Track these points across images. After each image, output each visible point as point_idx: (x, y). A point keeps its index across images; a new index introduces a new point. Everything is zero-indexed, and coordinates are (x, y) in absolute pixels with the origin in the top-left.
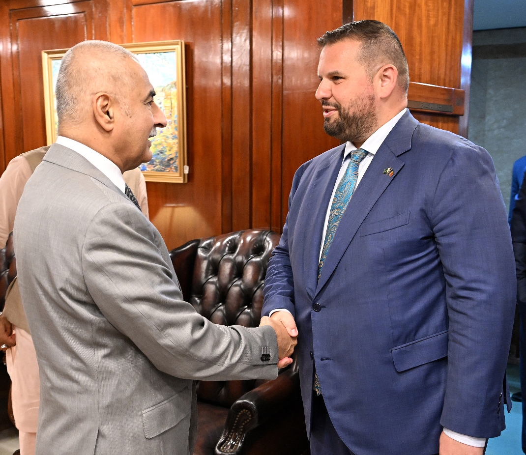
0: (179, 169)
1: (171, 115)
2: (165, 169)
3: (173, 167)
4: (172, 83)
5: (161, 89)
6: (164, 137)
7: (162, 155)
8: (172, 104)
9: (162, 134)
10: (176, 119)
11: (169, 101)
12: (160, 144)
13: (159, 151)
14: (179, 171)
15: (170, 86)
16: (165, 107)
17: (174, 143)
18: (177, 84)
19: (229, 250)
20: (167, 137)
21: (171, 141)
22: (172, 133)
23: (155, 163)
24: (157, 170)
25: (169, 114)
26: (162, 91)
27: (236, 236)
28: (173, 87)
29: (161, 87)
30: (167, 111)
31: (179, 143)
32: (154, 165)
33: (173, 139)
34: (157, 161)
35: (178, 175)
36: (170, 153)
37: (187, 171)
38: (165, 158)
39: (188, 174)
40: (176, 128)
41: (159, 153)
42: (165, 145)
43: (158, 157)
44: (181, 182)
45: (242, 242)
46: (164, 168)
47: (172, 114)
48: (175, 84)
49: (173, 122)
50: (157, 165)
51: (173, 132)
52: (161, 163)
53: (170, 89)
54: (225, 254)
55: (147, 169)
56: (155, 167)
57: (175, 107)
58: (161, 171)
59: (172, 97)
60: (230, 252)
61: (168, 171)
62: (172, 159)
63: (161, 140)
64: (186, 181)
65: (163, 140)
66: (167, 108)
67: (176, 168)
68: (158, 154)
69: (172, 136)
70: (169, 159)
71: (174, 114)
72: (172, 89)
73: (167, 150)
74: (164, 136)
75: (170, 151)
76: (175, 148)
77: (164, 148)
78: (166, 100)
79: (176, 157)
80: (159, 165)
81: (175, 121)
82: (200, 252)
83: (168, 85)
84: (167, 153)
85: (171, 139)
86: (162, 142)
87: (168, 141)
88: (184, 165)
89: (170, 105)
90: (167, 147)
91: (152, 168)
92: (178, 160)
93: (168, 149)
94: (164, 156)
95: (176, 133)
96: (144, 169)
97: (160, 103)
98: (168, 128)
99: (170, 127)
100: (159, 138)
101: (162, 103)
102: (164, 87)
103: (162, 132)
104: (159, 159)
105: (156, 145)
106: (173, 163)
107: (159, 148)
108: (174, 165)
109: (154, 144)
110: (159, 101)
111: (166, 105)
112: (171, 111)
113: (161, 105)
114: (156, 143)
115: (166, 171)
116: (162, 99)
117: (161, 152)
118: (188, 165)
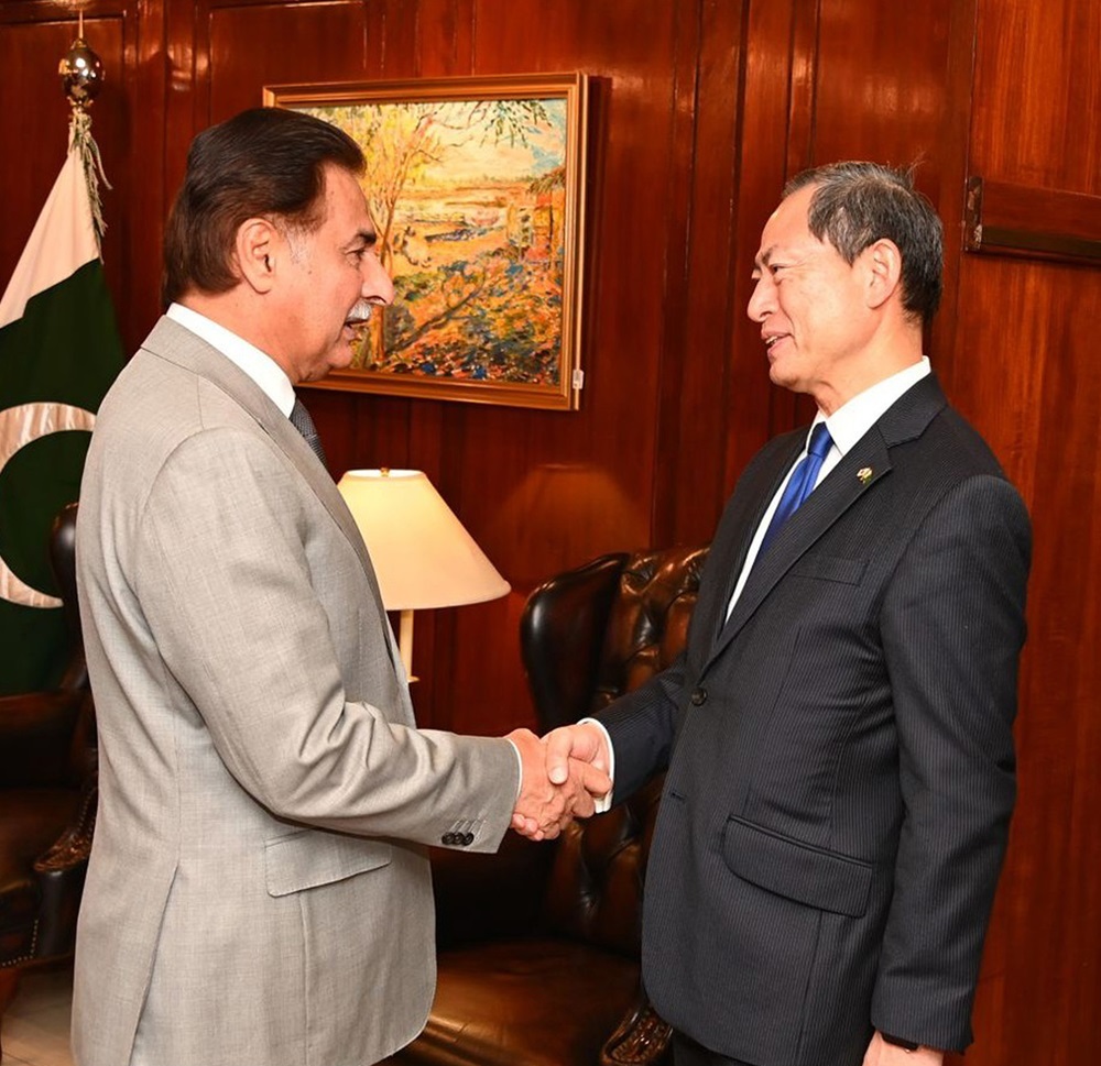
0: (560, 376)
1: (548, 247)
2: (528, 377)
3: (548, 373)
4: (555, 173)
5: (528, 186)
6: (530, 300)
7: (523, 342)
8: (551, 222)
9: (525, 293)
10: (559, 258)
11: (546, 215)
12: (520, 317)
13: (518, 333)
14: (560, 382)
15: (550, 178)
16: (537, 228)
17: (551, 314)
18: (565, 175)
20: (538, 300)
21: (545, 310)
22: (548, 290)
23: (506, 361)
24: (510, 378)
25: (543, 247)
26: (532, 189)
28: (555, 183)
29: (528, 179)
30: (542, 238)
31: (563, 316)
32: (504, 367)
33: (551, 306)
34: (513, 356)
35: (558, 391)
36: (542, 338)
37: (579, 383)
38: (530, 350)
39: (582, 391)
40: (559, 280)
41: (516, 337)
42: (532, 318)
43: (516, 346)
44: (564, 406)
46: (526, 373)
47: (552, 247)
48: (560, 176)
49: (553, 265)
50: (510, 366)
51: (551, 289)
52: (520, 362)
53: (550, 185)
54: (680, 592)
55: (488, 375)
56: (504, 370)
57: (557, 229)
58: (519, 380)
59: (554, 204)
61: (535, 380)
62: (545, 353)
63: (523, 306)
64: (576, 406)
65: (528, 308)
66: (541, 232)
67: (554, 374)
68: (515, 340)
69: (548, 297)
70: (539, 352)
71: (555, 246)
72: (554, 187)
73: (537, 332)
74: (531, 297)
75: (542, 332)
76: (555, 329)
77: (529, 325)
78: (538, 211)
79: (556, 348)
80: (517, 365)
81: (556, 264)
82: (626, 585)
83: (546, 176)
84: (536, 339)
85: (545, 306)
86: (526, 311)
87: (539, 310)
88: (574, 365)
89: (547, 223)
90: (536, 323)
91: (499, 373)
92: (559, 356)
93: (538, 328)
94: (528, 346)
95: (559, 291)
96: (481, 374)
97: (526, 219)
98: (542, 279)
99: (545, 276)
100: (520, 303)
101: (531, 219)
102: (537, 181)
103: (525, 287)
104: (516, 351)
105: (510, 319)
106: (549, 363)
107: (519, 325)
108: (551, 369)
109: (506, 316)
110: (523, 214)
111: (539, 224)
112: (550, 239)
113: (527, 225)
114: (510, 313)
115: (530, 381)
116: (529, 209)
117: (523, 335)
118: (582, 368)
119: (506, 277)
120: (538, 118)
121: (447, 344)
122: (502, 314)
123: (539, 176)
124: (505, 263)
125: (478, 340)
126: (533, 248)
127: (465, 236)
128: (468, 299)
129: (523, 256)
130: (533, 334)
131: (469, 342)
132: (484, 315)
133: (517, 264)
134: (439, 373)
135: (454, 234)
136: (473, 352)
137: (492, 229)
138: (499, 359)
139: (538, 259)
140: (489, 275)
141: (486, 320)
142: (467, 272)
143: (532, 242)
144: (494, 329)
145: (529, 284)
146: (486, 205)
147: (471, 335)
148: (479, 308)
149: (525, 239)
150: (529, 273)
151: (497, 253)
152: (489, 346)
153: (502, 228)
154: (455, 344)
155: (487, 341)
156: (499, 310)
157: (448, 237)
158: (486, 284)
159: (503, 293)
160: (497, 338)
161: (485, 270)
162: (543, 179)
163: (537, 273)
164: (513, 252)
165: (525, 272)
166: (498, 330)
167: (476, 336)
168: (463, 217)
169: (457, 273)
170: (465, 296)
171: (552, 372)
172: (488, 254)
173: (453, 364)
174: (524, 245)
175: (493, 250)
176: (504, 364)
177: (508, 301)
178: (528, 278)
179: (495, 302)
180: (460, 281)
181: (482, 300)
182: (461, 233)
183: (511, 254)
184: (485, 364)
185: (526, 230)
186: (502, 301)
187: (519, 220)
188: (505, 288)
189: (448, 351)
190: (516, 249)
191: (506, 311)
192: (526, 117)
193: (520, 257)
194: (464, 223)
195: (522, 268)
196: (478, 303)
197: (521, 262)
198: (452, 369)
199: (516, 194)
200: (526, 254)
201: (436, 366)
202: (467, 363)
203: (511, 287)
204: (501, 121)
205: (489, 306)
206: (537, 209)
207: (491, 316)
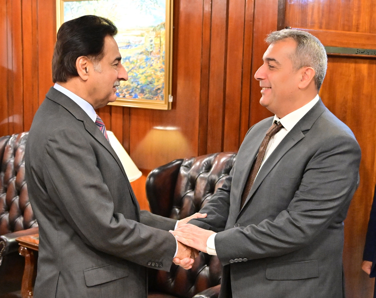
0: (164, 97)
1: (160, 51)
2: (153, 98)
3: (160, 96)
4: (162, 24)
5: (152, 29)
6: (153, 70)
7: (151, 85)
8: (161, 42)
9: (152, 67)
10: (164, 55)
11: (159, 39)
12: (150, 76)
13: (149, 82)
14: (164, 99)
15: (160, 26)
16: (155, 44)
17: (162, 75)
18: (166, 25)
19: (205, 169)
20: (156, 70)
21: (159, 74)
23: (145, 92)
24: (147, 98)
25: (158, 51)
26: (153, 30)
27: (212, 158)
28: (162, 28)
29: (152, 27)
30: (157, 48)
31: (165, 76)
32: (144, 94)
33: (161, 72)
34: (147, 90)
35: (164, 103)
36: (158, 84)
37: (171, 100)
38: (153, 88)
39: (172, 103)
40: (164, 63)
41: (148, 83)
42: (154, 76)
43: (148, 86)
44: (166, 108)
45: (216, 162)
46: (152, 96)
47: (161, 51)
48: (164, 25)
49: (161, 57)
50: (146, 94)
51: (161, 66)
52: (150, 92)
53: (160, 29)
54: (201, 172)
55: (139, 97)
56: (145, 95)
57: (163, 44)
58: (150, 99)
59: (161, 36)
60: (206, 171)
61: (155, 99)
62: (159, 89)
63: (151, 72)
64: (170, 109)
65: (152, 73)
66: (157, 45)
67: (162, 97)
68: (148, 84)
69: (160, 69)
70: (157, 88)
72: (161, 29)
73: (156, 82)
75: (158, 82)
76: (162, 80)
77: (153, 79)
78: (156, 38)
79: (163, 87)
80: (149, 93)
81: (163, 57)
82: (182, 170)
84: (156, 84)
85: (159, 72)
86: (152, 74)
87: (156, 73)
88: (169, 94)
89: (159, 42)
90: (155, 78)
91: (142, 96)
92: (164, 90)
93: (156, 80)
94: (153, 86)
95: (164, 66)
96: (136, 97)
97: (151, 41)
98: (157, 62)
99: (159, 61)
100: (150, 71)
101: (153, 41)
102: (155, 27)
103: (151, 65)
104: (148, 88)
105: (146, 77)
106: (160, 93)
107: (150, 79)
108: (161, 95)
109: (145, 76)
110: (150, 39)
111: (156, 43)
112: (160, 48)
113: (152, 43)
114: (146, 75)
115: (154, 99)
116: (153, 38)
117: (151, 83)
118: (172, 95)
119: (145, 62)
120: (155, 4)
121: (124, 86)
122: (143, 75)
123: (156, 25)
124: (144, 57)
125: (135, 85)
126: (154, 51)
127: (130, 47)
128: (131, 70)
129: (151, 54)
130: (154, 82)
131: (132, 85)
132: (137, 76)
133: (149, 57)
134: (121, 96)
135: (126, 46)
136: (133, 89)
137: (139, 45)
138: (142, 91)
139: (156, 55)
140: (139, 61)
141: (137, 77)
142: (131, 60)
143: (154, 49)
144: (141, 80)
145: (153, 64)
146: (137, 36)
147: (132, 83)
148: (135, 73)
149: (151, 48)
150: (153, 60)
151: (141, 53)
152: (139, 87)
153: (143, 44)
154: (127, 86)
155: (138, 85)
156: (142, 74)
157: (124, 47)
158: (138, 64)
159: (144, 68)
160: (142, 84)
161: (137, 59)
162: (157, 26)
163: (156, 60)
164: (147, 53)
165: (151, 60)
166: (142, 81)
167: (134, 83)
168: (129, 40)
169: (127, 61)
170: (130, 69)
171: (161, 96)
172: (138, 54)
173: (126, 93)
174: (151, 50)
175: (140, 52)
176: (144, 93)
177: (146, 71)
178: (152, 62)
179: (141, 71)
180: (129, 63)
181: (136, 70)
182: (129, 46)
183: (146, 53)
184: (137, 93)
185: (152, 45)
186: (143, 70)
187: (149, 41)
188: (144, 66)
189: (124, 89)
190: (148, 52)
191: (145, 74)
192: (151, 4)
193: (149, 55)
194: (129, 43)
195: (150, 59)
196: (135, 71)
197: (150, 56)
198: (126, 95)
199: (148, 32)
200: (152, 53)
201: (120, 94)
202: (131, 93)
203: (147, 66)
204: (142, 6)
205: (139, 72)
206: (155, 37)
207: (139, 76)
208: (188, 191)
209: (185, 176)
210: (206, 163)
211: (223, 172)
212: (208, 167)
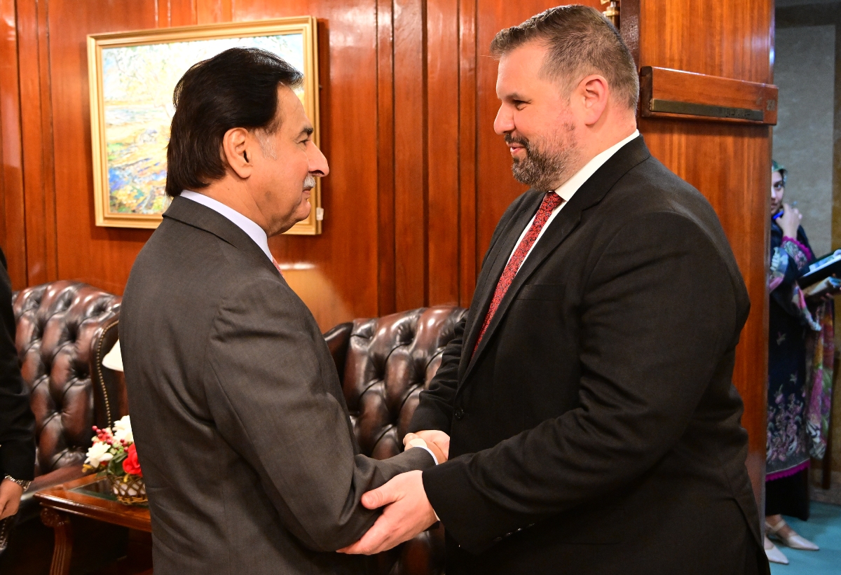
18: (305, 82)
19: (401, 341)
27: (412, 317)
35: (307, 223)
37: (320, 217)
39: (323, 222)
44: (312, 233)
45: (421, 328)
54: (395, 347)
60: (403, 343)
64: (320, 232)
82: (355, 344)
88: (316, 206)
118: (322, 206)
208: (372, 383)
209: (363, 354)
210: (402, 328)
211: (437, 343)
212: (408, 336)
